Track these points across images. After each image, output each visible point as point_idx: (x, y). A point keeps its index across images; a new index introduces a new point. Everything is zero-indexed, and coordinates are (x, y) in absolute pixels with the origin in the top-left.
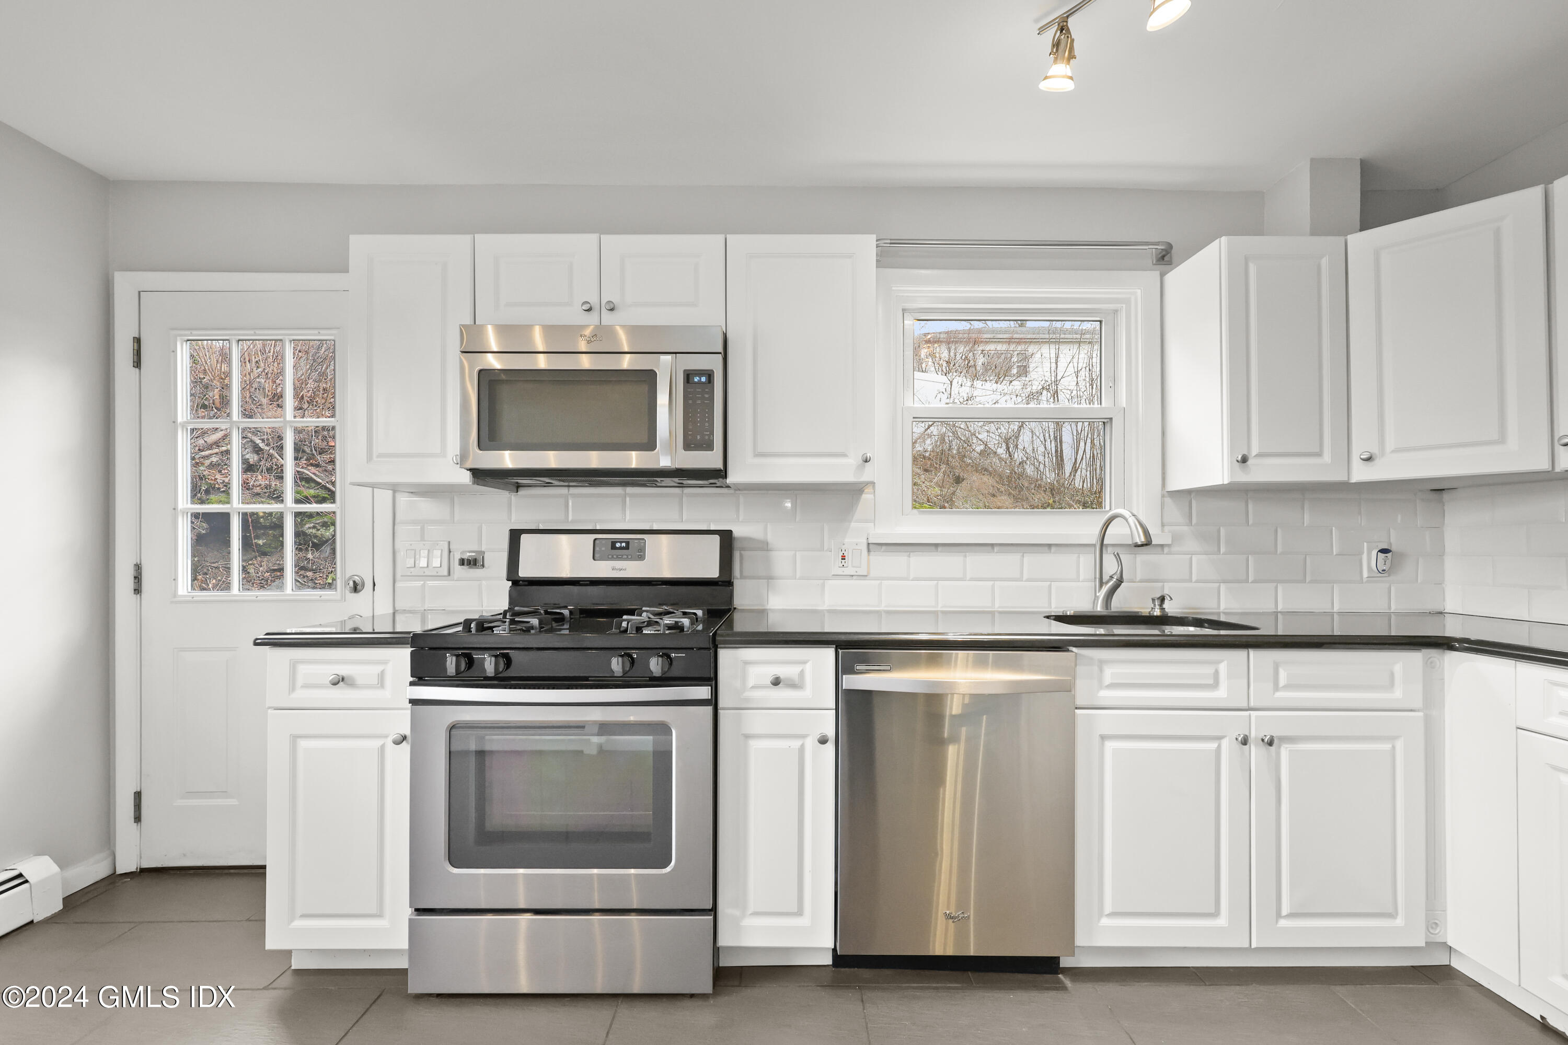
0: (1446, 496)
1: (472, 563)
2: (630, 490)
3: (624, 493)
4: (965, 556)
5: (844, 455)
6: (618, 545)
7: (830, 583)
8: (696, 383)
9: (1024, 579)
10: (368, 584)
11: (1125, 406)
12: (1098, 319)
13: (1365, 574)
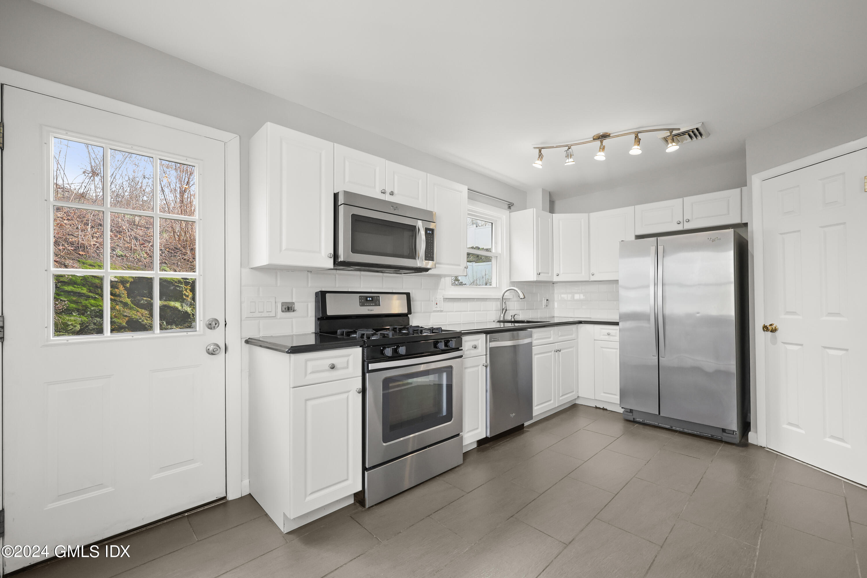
0: (555, 285)
1: (288, 308)
2: (363, 273)
3: (360, 274)
4: (468, 303)
5: (459, 265)
6: (368, 299)
7: (432, 314)
8: (428, 233)
9: (481, 311)
10: (222, 323)
11: (500, 253)
12: (492, 222)
13: (543, 307)
